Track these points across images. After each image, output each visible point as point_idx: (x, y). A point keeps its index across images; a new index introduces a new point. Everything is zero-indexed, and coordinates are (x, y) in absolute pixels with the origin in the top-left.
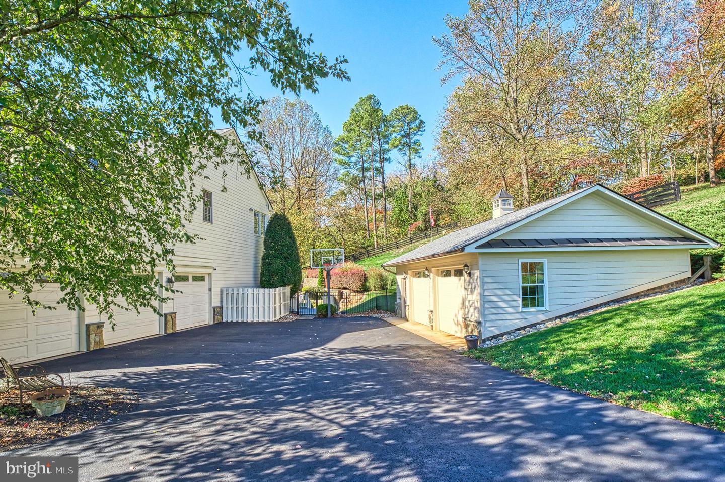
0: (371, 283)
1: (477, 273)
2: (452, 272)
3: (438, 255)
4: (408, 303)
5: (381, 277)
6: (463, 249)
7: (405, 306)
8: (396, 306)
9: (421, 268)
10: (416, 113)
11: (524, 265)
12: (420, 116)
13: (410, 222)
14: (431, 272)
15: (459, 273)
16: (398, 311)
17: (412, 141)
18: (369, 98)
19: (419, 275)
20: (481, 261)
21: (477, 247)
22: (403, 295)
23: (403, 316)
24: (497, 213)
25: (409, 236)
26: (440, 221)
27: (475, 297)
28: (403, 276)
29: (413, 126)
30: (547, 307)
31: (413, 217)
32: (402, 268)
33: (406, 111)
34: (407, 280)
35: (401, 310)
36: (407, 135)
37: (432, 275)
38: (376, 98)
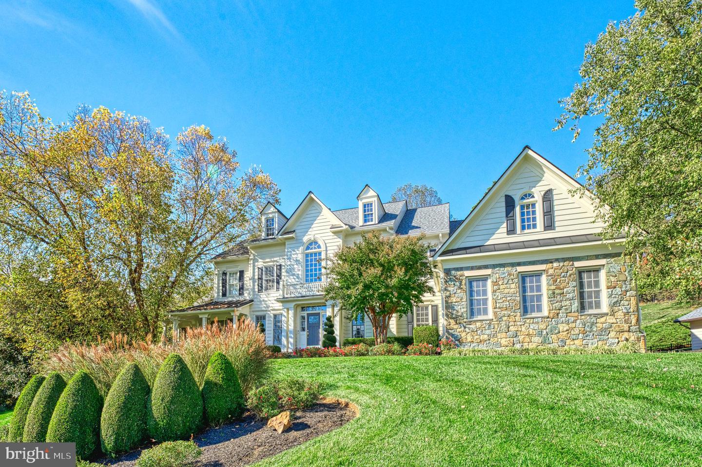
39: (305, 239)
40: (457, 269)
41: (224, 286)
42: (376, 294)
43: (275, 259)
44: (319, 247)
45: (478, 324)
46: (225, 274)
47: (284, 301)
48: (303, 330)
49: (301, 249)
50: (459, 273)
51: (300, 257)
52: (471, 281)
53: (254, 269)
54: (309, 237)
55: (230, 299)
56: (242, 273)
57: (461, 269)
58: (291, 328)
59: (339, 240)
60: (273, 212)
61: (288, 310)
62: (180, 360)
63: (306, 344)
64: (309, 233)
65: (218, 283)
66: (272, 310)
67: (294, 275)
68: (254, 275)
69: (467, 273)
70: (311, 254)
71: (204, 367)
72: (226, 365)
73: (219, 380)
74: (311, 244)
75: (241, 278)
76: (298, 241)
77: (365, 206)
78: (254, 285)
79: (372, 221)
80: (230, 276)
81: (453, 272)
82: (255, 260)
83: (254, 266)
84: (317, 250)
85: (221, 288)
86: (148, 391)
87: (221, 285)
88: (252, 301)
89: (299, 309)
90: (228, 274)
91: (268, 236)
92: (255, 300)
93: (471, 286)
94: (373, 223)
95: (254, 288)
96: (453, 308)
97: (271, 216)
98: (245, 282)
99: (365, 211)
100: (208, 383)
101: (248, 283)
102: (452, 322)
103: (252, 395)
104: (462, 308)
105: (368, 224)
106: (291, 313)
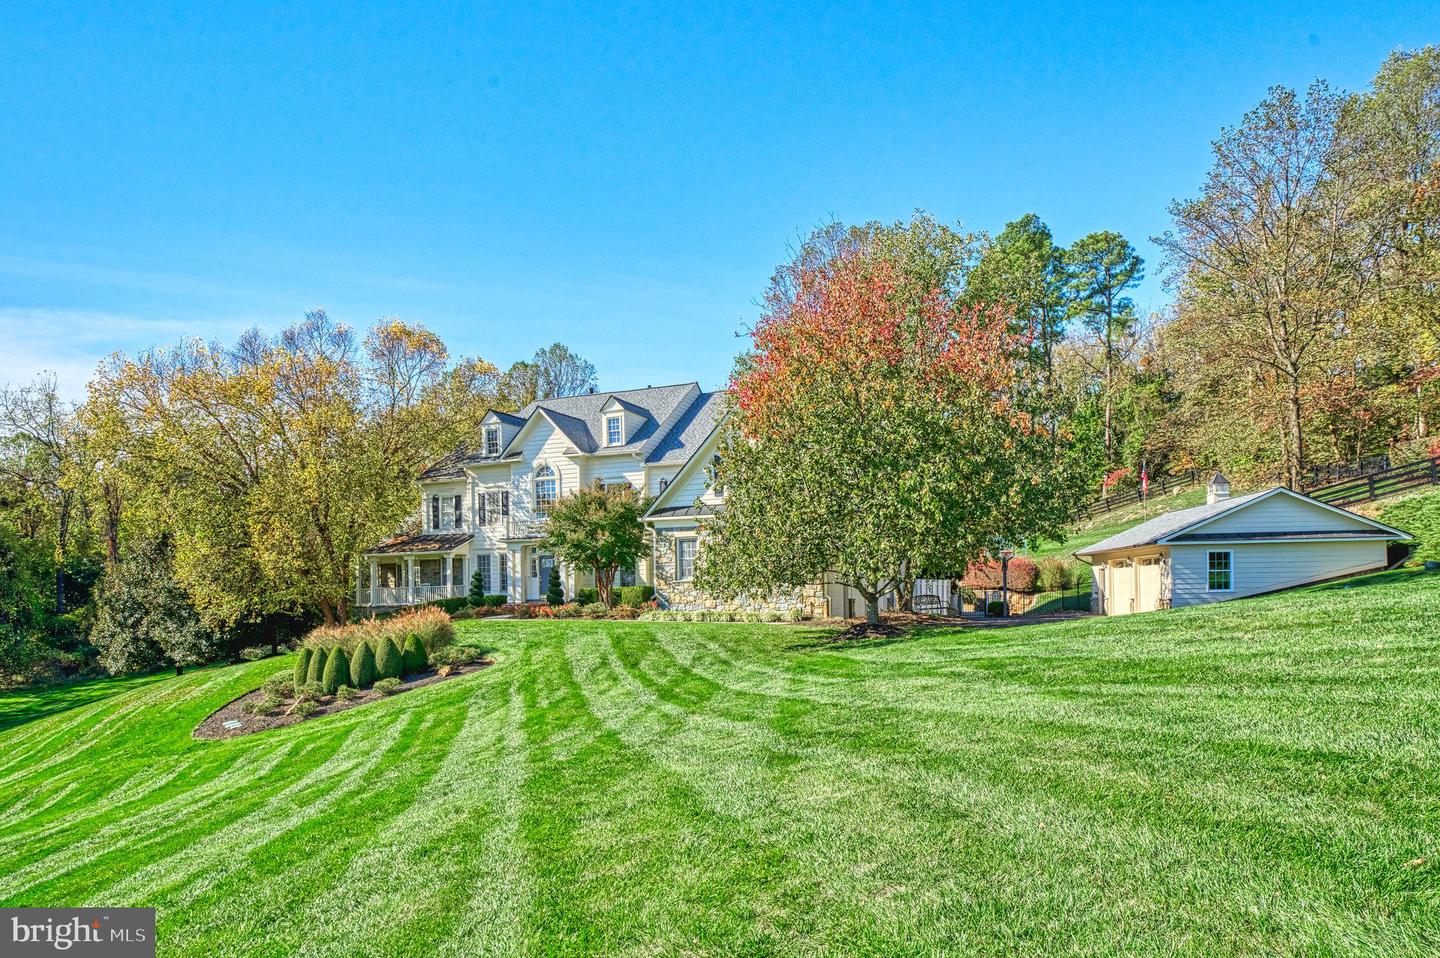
0: (1047, 579)
1: (1170, 561)
2: (1153, 561)
3: (1139, 546)
4: (1107, 596)
5: (1061, 570)
6: (1155, 542)
7: (1103, 600)
8: (1092, 603)
9: (1121, 558)
10: (1124, 245)
11: (1212, 555)
12: (1133, 249)
13: (1107, 467)
14: (1132, 560)
15: (1157, 562)
16: (1094, 608)
17: (1115, 302)
18: (1027, 222)
19: (1121, 564)
20: (1172, 550)
21: (1168, 541)
22: (1101, 586)
23: (1101, 611)
24: (1211, 499)
25: (1105, 495)
26: (1171, 465)
27: (1168, 581)
28: (1101, 567)
29: (1117, 270)
30: (1232, 589)
31: (1113, 457)
32: (1099, 558)
33: (1102, 245)
34: (1107, 571)
35: (1098, 605)
36: (1104, 289)
37: (1134, 564)
38: (1041, 221)
39: (535, 464)
40: (668, 530)
41: (436, 516)
42: (583, 556)
43: (500, 484)
44: (552, 474)
45: (686, 585)
46: (436, 500)
47: (509, 541)
48: (535, 575)
49: (530, 475)
50: (670, 533)
51: (529, 487)
52: (682, 541)
53: (473, 496)
54: (539, 460)
55: (445, 533)
56: (459, 499)
57: (671, 529)
58: (518, 575)
59: (576, 466)
60: (496, 423)
61: (514, 552)
62: (390, 640)
63: (538, 592)
64: (540, 456)
65: (428, 511)
66: (498, 549)
67: (523, 508)
68: (473, 504)
69: (678, 534)
70: (543, 483)
71: (404, 641)
72: (417, 641)
73: (412, 649)
74: (542, 470)
75: (458, 506)
76: (526, 467)
77: (609, 421)
78: (474, 517)
79: (619, 441)
80: (443, 503)
81: (664, 532)
82: (475, 485)
83: (473, 492)
84: (550, 478)
85: (431, 517)
86: (373, 656)
87: (431, 513)
88: (472, 536)
89: (529, 551)
90: (440, 499)
91: (490, 452)
92: (477, 535)
93: (681, 547)
94: (619, 444)
95: (474, 520)
96: (663, 569)
97: (493, 427)
98: (463, 511)
99: (610, 428)
100: (406, 651)
101: (467, 514)
102: (662, 582)
103: (431, 658)
104: (670, 570)
105: (614, 444)
106: (518, 556)
